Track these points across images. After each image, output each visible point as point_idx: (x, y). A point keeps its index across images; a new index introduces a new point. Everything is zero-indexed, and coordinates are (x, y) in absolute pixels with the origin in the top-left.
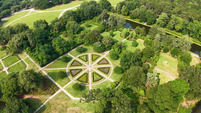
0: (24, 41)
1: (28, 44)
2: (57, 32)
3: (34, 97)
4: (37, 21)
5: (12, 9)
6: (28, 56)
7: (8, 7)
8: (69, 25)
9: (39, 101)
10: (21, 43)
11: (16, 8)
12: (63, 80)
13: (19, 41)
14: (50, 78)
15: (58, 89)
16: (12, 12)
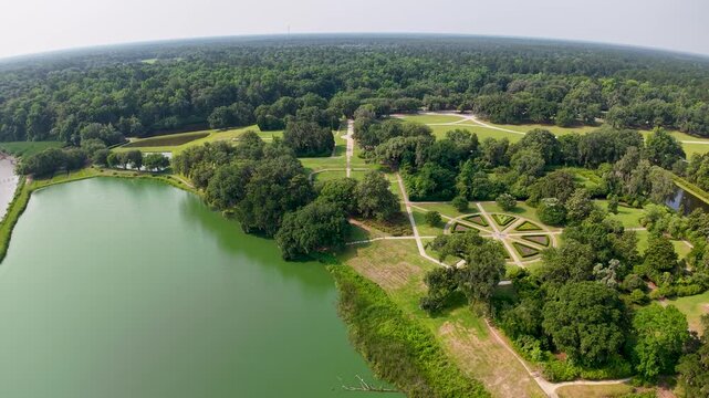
0: (407, 152)
1: (412, 160)
2: (488, 163)
3: (363, 226)
4: (458, 131)
5: (425, 100)
6: (400, 181)
7: (420, 94)
8: (520, 156)
9: (367, 233)
10: (399, 152)
11: (434, 101)
12: (431, 229)
13: (398, 147)
14: (412, 219)
15: (412, 234)
16: (424, 108)
